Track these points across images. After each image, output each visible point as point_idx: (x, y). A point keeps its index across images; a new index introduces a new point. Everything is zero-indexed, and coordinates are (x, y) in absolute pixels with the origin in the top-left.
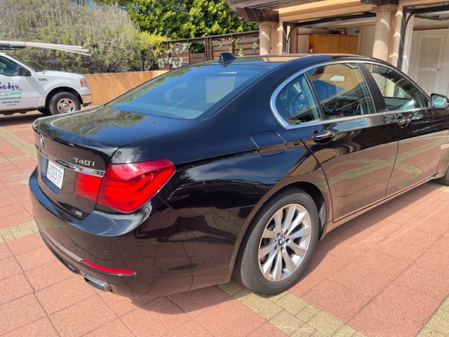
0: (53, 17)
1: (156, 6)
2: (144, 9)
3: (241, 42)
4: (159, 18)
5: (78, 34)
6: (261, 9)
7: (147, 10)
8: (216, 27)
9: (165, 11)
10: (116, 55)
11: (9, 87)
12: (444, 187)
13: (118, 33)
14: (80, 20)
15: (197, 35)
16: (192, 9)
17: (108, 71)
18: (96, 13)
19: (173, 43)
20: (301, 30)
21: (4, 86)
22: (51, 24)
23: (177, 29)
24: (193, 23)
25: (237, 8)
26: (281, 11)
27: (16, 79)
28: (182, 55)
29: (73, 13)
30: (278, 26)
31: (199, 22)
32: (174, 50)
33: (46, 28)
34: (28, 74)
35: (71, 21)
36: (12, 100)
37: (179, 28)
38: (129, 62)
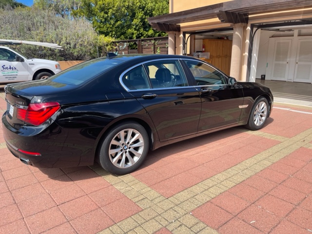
0: (42, 24)
1: (111, 18)
2: (103, 20)
3: (159, 43)
4: (113, 26)
5: (58, 36)
6: (168, 23)
7: (105, 21)
8: (151, 32)
9: (117, 21)
10: (82, 50)
11: (10, 68)
12: (250, 131)
13: (83, 35)
14: (60, 27)
15: (138, 37)
16: (135, 20)
17: (77, 60)
18: (71, 22)
19: (118, 42)
20: (197, 36)
21: (7, 68)
22: (41, 29)
23: (124, 33)
24: (135, 29)
25: (152, 23)
26: (182, 25)
27: (15, 64)
28: (124, 50)
29: (56, 22)
30: (180, 34)
31: (139, 29)
32: (119, 47)
33: (38, 32)
34: (22, 60)
35: (54, 28)
36: (12, 76)
37: (125, 33)
38: (91, 54)
